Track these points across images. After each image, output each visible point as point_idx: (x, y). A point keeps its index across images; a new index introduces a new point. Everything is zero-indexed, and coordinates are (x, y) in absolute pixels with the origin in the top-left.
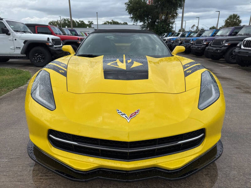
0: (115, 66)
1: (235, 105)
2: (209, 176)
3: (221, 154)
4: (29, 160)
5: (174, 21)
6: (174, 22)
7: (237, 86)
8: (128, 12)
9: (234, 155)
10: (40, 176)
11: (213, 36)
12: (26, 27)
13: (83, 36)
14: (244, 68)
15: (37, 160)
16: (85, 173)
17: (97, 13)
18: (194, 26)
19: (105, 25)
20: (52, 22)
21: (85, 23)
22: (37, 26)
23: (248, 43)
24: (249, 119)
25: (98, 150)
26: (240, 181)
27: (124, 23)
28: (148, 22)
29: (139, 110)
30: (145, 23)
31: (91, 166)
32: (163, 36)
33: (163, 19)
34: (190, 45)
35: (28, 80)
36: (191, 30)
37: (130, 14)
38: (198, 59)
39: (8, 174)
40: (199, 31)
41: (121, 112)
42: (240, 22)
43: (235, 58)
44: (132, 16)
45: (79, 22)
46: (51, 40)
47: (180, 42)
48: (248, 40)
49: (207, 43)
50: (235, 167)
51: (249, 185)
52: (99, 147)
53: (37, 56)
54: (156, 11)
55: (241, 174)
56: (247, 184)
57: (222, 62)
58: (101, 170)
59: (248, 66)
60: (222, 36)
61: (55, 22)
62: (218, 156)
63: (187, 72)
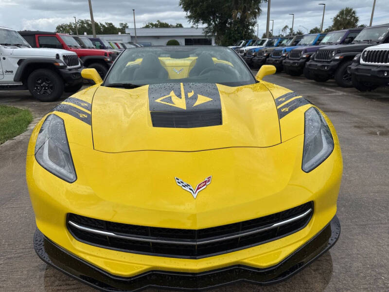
0: (168, 104)
1: (353, 154)
2: (320, 271)
3: (338, 237)
4: (38, 260)
5: (255, 20)
6: (255, 23)
7: (356, 124)
8: (183, 7)
9: (356, 237)
10: (57, 286)
11: (316, 44)
12: (20, 36)
13: (113, 48)
14: (365, 94)
15: (50, 262)
16: (129, 280)
17: (134, 10)
18: (286, 27)
19: (147, 30)
20: (62, 27)
21: (115, 26)
22: (38, 35)
23: (370, 55)
24: (375, 176)
26: (368, 278)
27: (177, 24)
28: (215, 23)
29: (210, 177)
30: (210, 24)
31: (138, 269)
32: (239, 45)
33: (238, 18)
34: (282, 58)
35: (28, 124)
36: (282, 34)
37: (187, 11)
38: (295, 81)
39: (5, 285)
40: (295, 37)
41: (181, 182)
42: (356, 20)
43: (350, 79)
44: (189, 14)
45: (105, 25)
46: (61, 58)
47: (265, 55)
48: (371, 50)
49: (308, 56)
50: (359, 256)
51: (380, 284)
52: (150, 239)
53: (40, 84)
54: (227, 5)
55: (368, 266)
56: (378, 282)
57: (331, 84)
58: (153, 274)
59: (370, 91)
60: (330, 43)
61: (66, 26)
62: (334, 241)
63: (283, 110)
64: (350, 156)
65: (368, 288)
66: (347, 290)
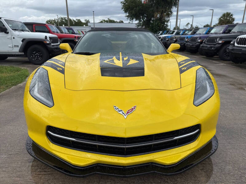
0: (112, 63)
1: (229, 101)
2: (205, 170)
3: (217, 149)
5: (168, 19)
6: (169, 20)
7: (231, 83)
8: (124, 10)
9: (229, 150)
10: (39, 172)
11: (207, 33)
12: (24, 25)
13: (80, 34)
14: (238, 65)
15: (35, 156)
16: (83, 168)
17: (94, 12)
18: (188, 24)
19: (101, 24)
20: (49, 21)
21: (82, 21)
22: (34, 25)
23: (241, 40)
25: (95, 145)
26: (236, 176)
27: (120, 21)
28: (144, 20)
29: (135, 107)
30: (140, 21)
31: (89, 162)
32: (158, 34)
33: (158, 17)
34: (185, 42)
35: (26, 77)
36: (186, 28)
37: (126, 13)
38: (193, 56)
39: (7, 170)
40: (194, 29)
41: (118, 109)
42: (233, 20)
43: (229, 55)
44: (127, 15)
45: (76, 20)
46: (48, 39)
47: (174, 40)
48: (242, 37)
49: (201, 41)
50: (230, 162)
51: (244, 180)
52: (97, 143)
53: (35, 54)
54: (151, 9)
55: (236, 168)
56: (242, 179)
57: (216, 59)
58: (98, 166)
59: (241, 63)
60: (216, 33)
61: (52, 21)
62: (214, 151)
63: (183, 69)
64: (227, 102)
65: (235, 182)
66: (221, 182)
